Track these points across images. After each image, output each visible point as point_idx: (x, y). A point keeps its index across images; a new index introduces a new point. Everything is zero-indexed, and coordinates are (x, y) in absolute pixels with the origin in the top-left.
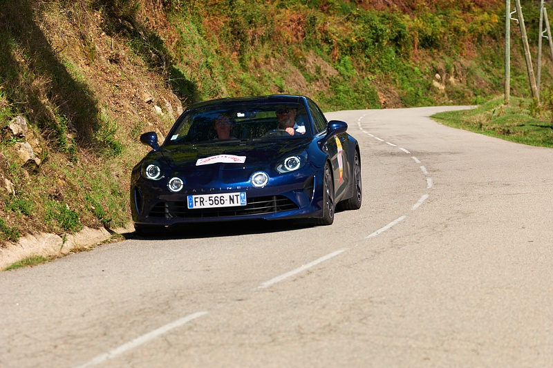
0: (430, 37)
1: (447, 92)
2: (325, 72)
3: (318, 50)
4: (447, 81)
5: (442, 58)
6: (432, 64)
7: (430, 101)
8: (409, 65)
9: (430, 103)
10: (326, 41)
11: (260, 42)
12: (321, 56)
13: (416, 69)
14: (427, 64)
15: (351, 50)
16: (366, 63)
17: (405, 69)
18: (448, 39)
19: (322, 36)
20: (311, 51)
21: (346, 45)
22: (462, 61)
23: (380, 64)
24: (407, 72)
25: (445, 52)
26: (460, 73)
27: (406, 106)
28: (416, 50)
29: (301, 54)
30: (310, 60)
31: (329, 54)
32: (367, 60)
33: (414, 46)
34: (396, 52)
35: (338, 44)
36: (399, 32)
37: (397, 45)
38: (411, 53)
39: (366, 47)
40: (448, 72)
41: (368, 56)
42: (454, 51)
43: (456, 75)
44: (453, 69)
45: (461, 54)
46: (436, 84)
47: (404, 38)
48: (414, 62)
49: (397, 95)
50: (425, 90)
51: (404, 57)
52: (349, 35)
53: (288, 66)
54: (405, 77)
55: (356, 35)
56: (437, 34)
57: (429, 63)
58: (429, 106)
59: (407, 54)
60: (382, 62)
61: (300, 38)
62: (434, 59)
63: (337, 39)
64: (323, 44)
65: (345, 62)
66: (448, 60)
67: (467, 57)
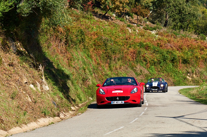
0: (186, 59)
1: (192, 80)
2: (144, 72)
3: (141, 64)
4: (192, 76)
5: (191, 68)
6: (187, 70)
7: (185, 84)
8: (177, 70)
9: (185, 85)
10: (145, 60)
11: (118, 60)
12: (143, 66)
13: (180, 71)
14: (185, 70)
15: (154, 64)
16: (161, 69)
17: (176, 72)
18: (193, 61)
19: (143, 58)
20: (139, 64)
21: (152, 62)
22: (198, 69)
23: (166, 69)
24: (177, 73)
25: (192, 66)
26: (197, 73)
27: (175, 86)
28: (181, 64)
29: (134, 65)
30: (138, 67)
31: (146, 65)
32: (161, 68)
33: (180, 63)
34: (173, 65)
35: (150, 62)
36: (174, 57)
37: (173, 62)
38: (178, 66)
39: (161, 63)
40: (193, 73)
41: (161, 66)
42: (196, 65)
43: (196, 74)
44: (195, 72)
45: (198, 66)
46: (188, 77)
47: (176, 60)
48: (180, 69)
49: (172, 81)
50: (183, 80)
51: (176, 67)
52: (154, 58)
53: (129, 69)
54: (176, 75)
55: (157, 58)
56: (189, 59)
57: (185, 69)
58: (184, 86)
59: (177, 66)
60: (167, 69)
61: (134, 59)
62: (187, 68)
63: (149, 60)
64: (143, 61)
65: (152, 68)
66: (193, 68)
67: (200, 68)
